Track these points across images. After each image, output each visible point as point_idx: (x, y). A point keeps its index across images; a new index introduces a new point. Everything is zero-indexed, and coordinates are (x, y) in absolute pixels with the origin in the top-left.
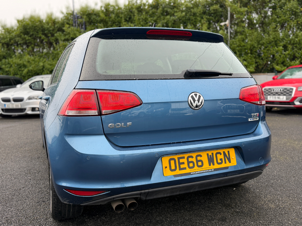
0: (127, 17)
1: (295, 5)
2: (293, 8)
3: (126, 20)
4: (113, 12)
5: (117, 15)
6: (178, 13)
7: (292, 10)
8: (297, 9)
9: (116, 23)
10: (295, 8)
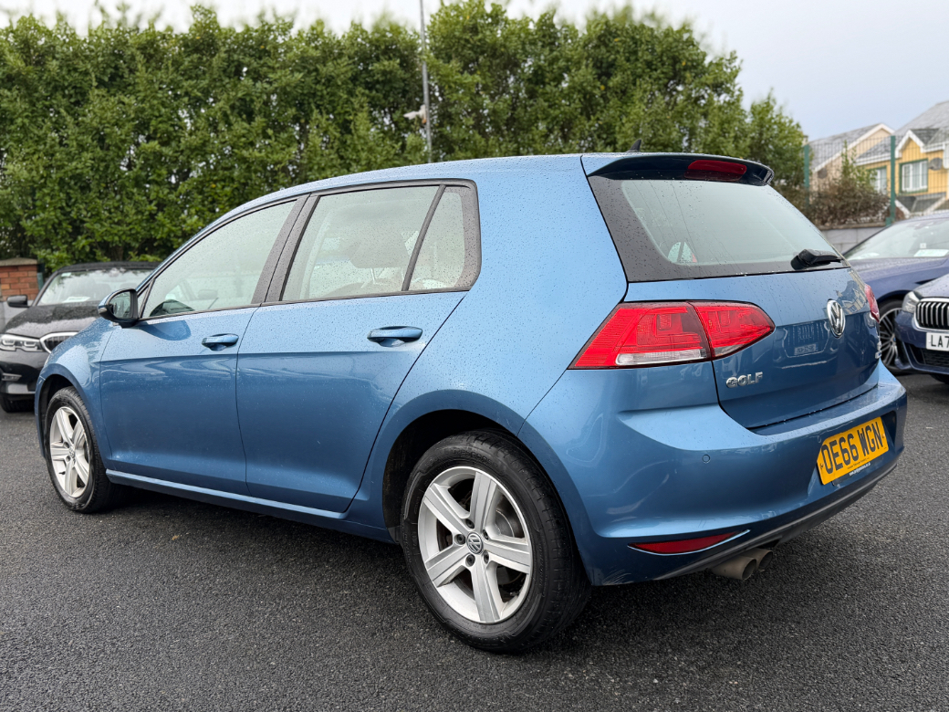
0: (104, 73)
1: (590, 77)
2: (585, 84)
3: (101, 83)
4: (50, 51)
5: (68, 64)
6: (279, 73)
7: (584, 89)
8: (595, 87)
9: (64, 88)
10: (589, 83)
